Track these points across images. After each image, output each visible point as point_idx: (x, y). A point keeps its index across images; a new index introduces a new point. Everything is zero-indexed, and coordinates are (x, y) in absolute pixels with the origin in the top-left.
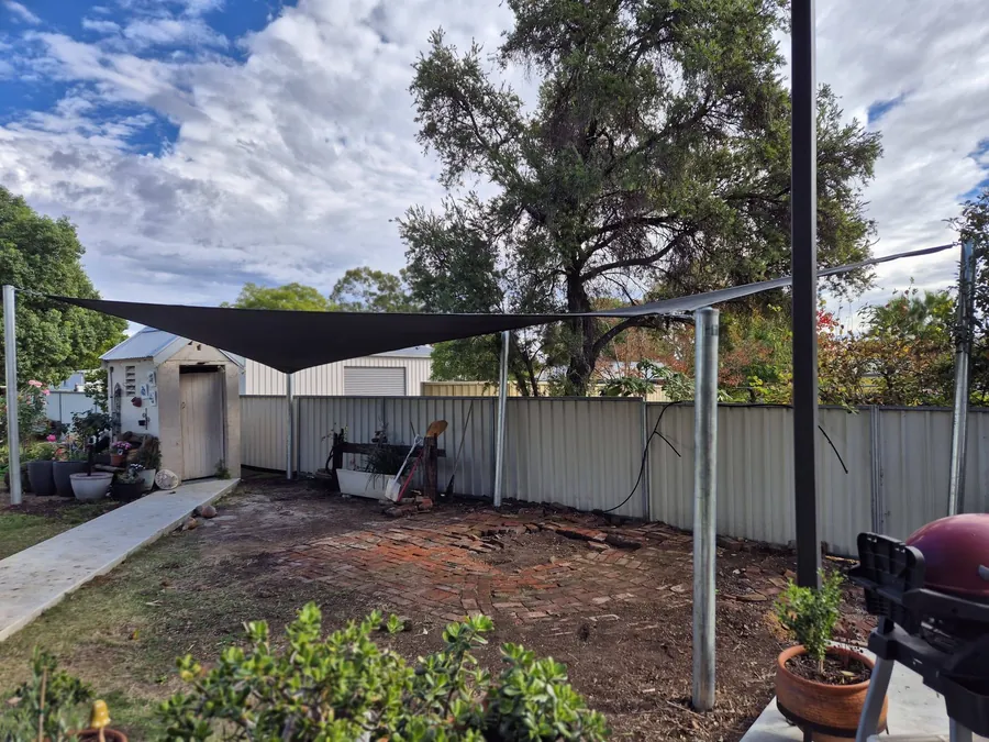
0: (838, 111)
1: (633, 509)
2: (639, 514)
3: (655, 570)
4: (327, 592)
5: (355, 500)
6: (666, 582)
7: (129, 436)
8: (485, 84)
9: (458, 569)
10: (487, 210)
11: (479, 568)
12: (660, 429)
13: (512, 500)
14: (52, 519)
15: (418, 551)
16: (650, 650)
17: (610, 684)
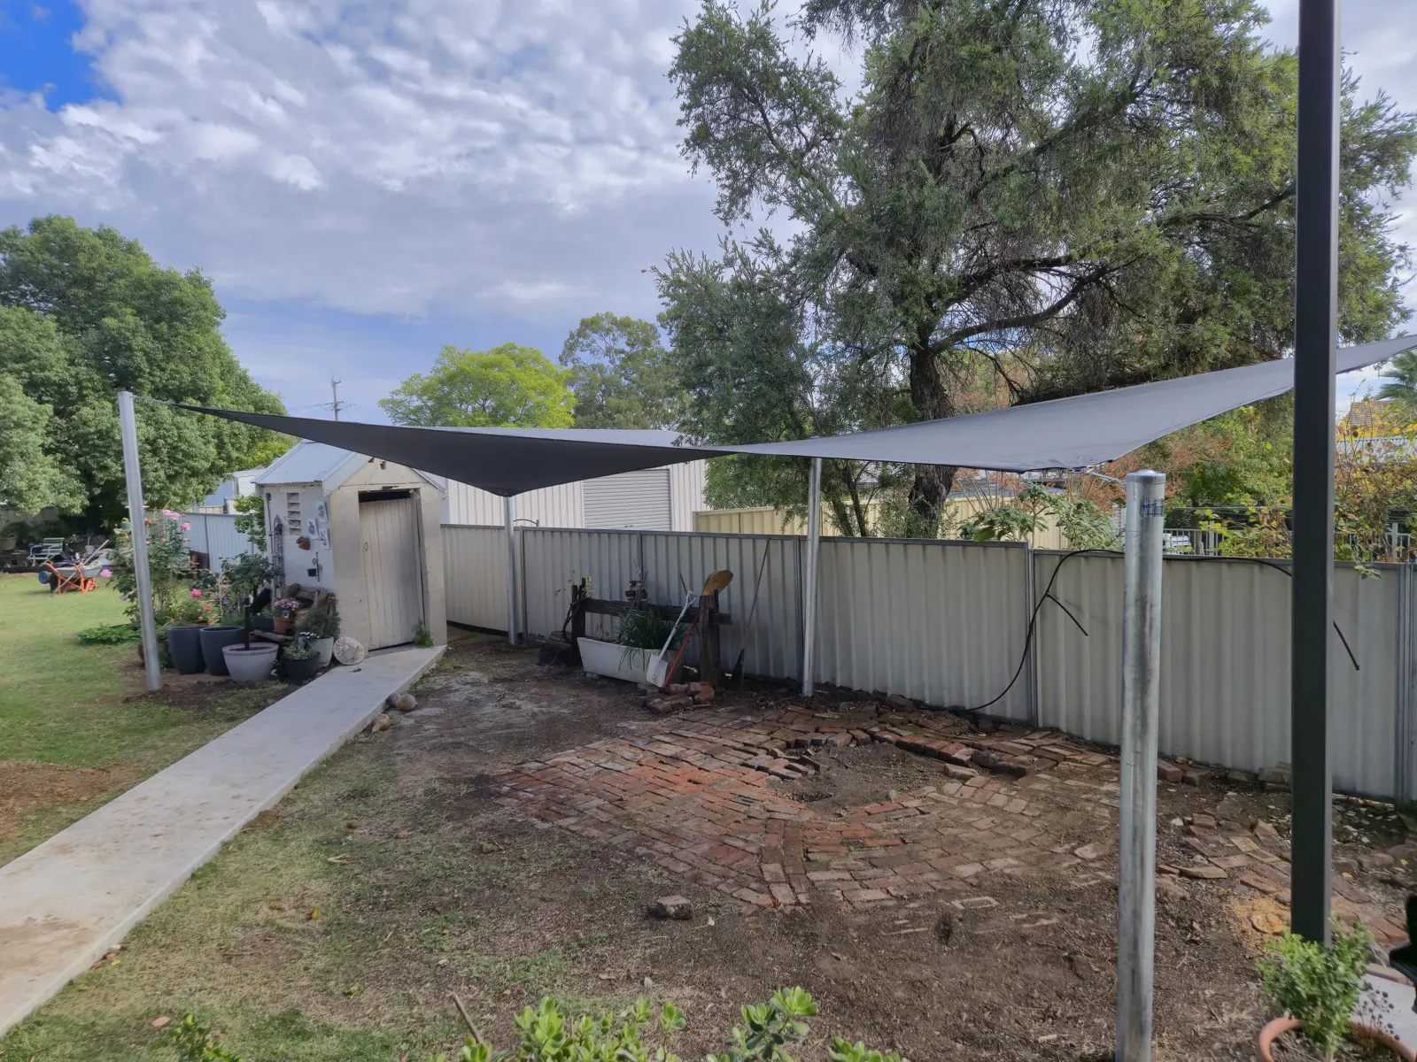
0: (1352, 80)
1: (1012, 707)
2: (1022, 715)
3: (1051, 817)
4: (572, 846)
5: (605, 682)
6: (1068, 837)
7: (295, 591)
8: (782, 59)
9: (755, 809)
10: (787, 260)
11: (786, 809)
12: (1055, 589)
13: (827, 686)
14: (202, 713)
15: (697, 775)
16: (1045, 963)
17: (987, 1024)
